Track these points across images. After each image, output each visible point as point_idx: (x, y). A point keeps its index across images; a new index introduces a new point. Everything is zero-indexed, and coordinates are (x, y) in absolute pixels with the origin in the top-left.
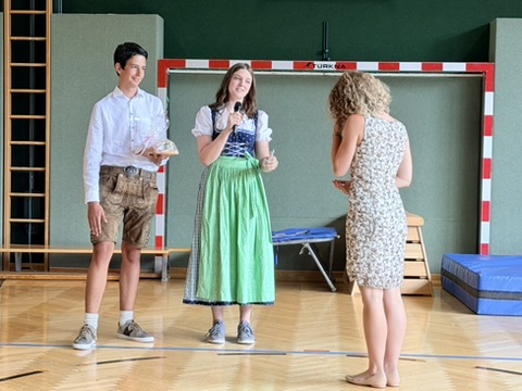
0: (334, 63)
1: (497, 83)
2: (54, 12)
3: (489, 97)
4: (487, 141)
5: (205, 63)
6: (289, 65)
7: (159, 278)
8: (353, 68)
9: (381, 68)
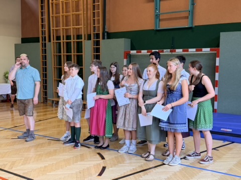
0: (169, 50)
1: (220, 55)
2: (103, 39)
3: (218, 59)
4: (217, 74)
5: (135, 51)
8: (175, 51)
9: (183, 51)
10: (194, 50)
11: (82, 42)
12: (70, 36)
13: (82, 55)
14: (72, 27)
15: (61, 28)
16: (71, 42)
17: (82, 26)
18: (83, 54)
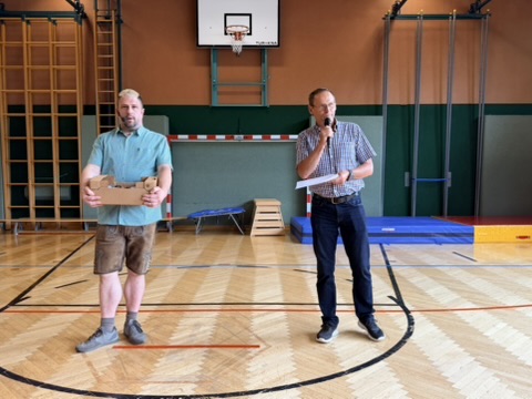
5: (186, 137)
6: (223, 137)
7: (168, 231)
8: (251, 138)
9: (264, 138)
10: (278, 137)
11: (76, 118)
12: (50, 106)
13: (77, 140)
14: (52, 91)
15: (27, 90)
16: (50, 118)
17: (77, 91)
18: (79, 138)
